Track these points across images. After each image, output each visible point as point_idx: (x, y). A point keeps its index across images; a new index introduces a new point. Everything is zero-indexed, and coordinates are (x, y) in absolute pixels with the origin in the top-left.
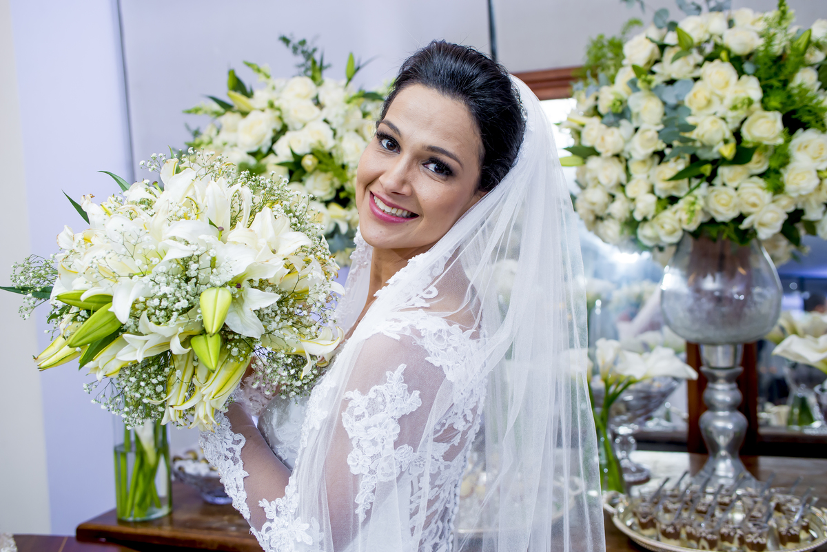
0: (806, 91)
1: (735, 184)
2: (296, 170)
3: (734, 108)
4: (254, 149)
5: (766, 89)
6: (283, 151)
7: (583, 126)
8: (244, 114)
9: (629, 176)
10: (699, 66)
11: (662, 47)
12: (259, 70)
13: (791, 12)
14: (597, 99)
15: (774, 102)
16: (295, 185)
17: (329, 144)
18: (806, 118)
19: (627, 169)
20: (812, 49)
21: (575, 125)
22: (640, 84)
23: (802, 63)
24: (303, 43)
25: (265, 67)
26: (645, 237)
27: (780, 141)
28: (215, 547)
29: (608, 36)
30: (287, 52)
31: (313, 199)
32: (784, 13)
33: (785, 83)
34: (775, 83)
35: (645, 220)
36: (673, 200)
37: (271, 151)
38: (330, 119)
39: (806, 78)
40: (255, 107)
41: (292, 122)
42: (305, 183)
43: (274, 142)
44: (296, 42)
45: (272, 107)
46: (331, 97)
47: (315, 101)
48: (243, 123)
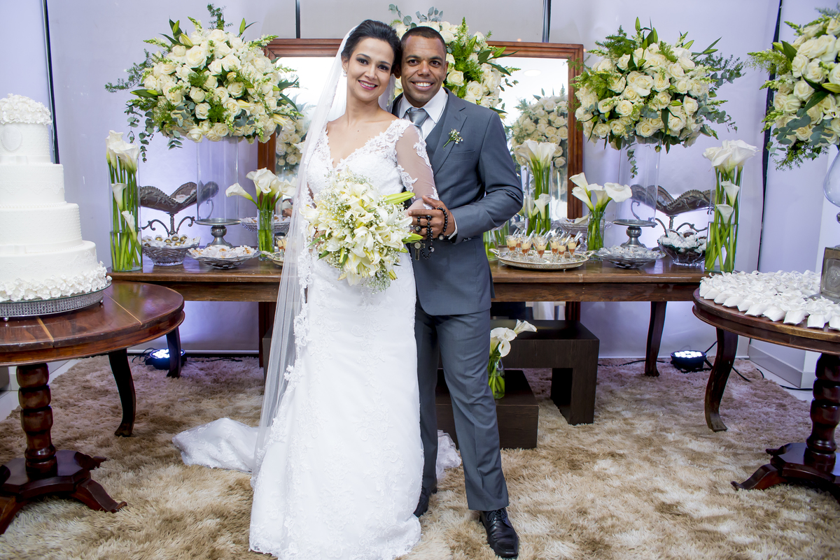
0: (474, 63)
2: (222, 80)
4: (197, 66)
5: (457, 60)
6: (216, 68)
8: (188, 47)
12: (196, 23)
13: (467, 27)
15: (461, 67)
16: (221, 88)
17: (239, 68)
18: (473, 76)
20: (476, 45)
23: (472, 51)
24: (219, 9)
25: (199, 21)
27: (463, 84)
30: (209, 13)
31: (230, 96)
32: (464, 26)
33: (465, 59)
34: (462, 58)
37: (206, 68)
38: (238, 54)
39: (474, 58)
40: (194, 43)
41: (218, 54)
42: (227, 88)
43: (208, 64)
44: (215, 9)
45: (212, 44)
46: (236, 42)
47: (228, 43)
48: (189, 52)
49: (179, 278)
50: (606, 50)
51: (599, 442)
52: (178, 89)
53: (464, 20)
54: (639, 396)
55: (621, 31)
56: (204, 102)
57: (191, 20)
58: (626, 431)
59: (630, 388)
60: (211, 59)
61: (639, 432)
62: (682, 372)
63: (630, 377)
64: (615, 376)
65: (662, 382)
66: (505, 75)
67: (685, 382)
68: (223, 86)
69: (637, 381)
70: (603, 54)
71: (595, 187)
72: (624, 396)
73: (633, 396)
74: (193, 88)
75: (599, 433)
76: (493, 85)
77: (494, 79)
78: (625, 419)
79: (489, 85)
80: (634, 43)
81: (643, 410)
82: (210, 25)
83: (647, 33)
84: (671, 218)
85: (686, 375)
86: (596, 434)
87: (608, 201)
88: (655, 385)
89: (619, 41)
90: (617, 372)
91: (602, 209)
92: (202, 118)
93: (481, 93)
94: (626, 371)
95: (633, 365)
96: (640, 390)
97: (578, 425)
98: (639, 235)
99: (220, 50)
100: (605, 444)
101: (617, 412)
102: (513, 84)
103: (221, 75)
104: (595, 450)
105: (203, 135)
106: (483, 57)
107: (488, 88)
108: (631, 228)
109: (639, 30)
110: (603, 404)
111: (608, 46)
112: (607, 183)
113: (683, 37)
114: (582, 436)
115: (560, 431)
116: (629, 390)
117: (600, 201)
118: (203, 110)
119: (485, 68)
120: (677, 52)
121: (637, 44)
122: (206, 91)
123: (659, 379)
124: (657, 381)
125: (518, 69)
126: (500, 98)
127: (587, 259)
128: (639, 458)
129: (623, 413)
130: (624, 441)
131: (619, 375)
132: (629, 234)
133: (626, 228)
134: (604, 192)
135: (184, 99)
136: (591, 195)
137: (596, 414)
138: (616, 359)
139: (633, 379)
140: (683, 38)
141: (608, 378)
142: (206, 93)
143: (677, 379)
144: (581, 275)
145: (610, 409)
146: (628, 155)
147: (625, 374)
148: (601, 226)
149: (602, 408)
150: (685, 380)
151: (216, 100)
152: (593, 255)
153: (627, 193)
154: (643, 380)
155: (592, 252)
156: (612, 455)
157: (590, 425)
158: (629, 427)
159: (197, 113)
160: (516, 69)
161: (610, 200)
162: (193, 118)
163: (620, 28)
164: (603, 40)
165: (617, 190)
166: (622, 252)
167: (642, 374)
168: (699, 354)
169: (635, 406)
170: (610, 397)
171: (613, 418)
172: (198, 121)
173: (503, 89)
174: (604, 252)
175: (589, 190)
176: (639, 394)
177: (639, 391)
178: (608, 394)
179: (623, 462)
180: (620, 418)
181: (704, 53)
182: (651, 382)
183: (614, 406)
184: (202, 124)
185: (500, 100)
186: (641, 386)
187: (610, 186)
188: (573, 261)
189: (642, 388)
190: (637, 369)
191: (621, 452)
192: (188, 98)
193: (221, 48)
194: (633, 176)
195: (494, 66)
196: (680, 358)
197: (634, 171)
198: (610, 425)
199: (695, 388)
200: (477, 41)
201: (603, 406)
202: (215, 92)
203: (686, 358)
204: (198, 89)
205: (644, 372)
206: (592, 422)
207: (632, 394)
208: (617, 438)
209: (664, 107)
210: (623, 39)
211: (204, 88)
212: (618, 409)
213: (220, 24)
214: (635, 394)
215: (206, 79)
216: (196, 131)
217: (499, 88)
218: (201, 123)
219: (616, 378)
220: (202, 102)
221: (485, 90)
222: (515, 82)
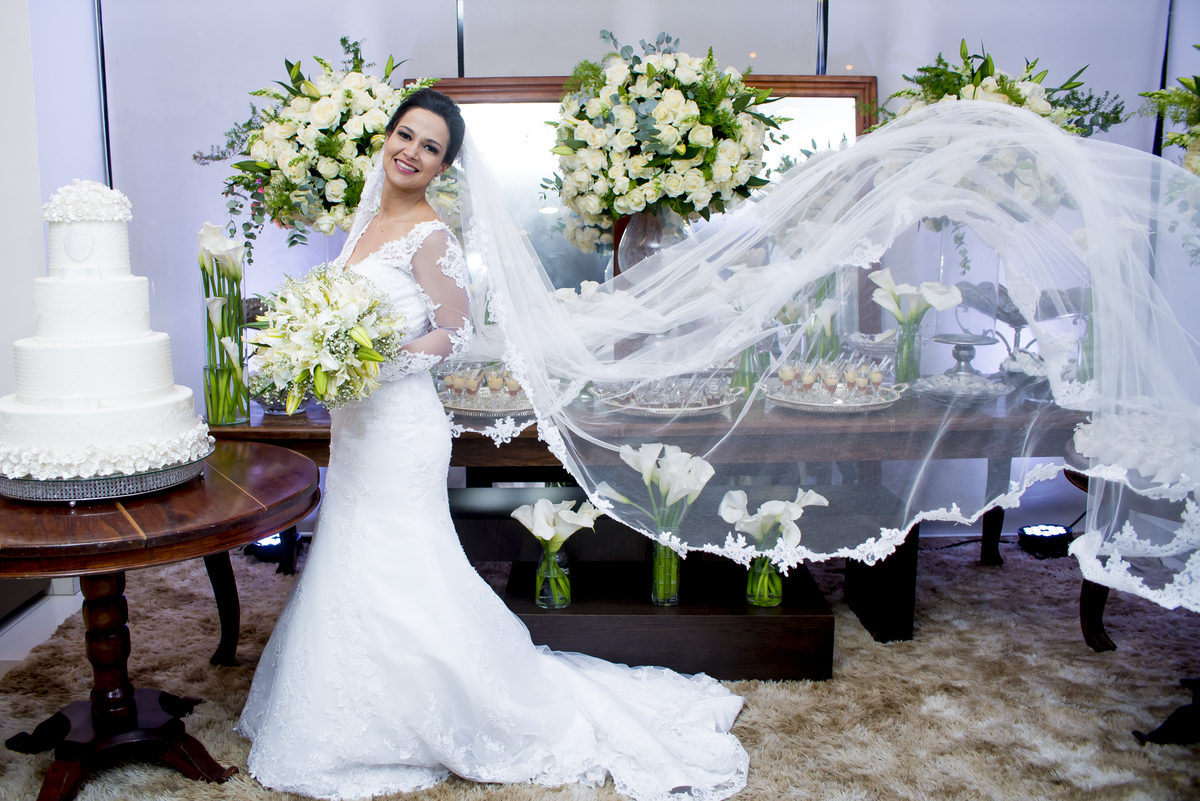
0: (727, 114)
1: (682, 173)
2: (364, 145)
3: (686, 121)
4: (327, 127)
5: (703, 109)
6: (354, 128)
7: (576, 126)
8: (315, 99)
9: (610, 165)
10: (660, 91)
11: (635, 76)
12: (325, 65)
13: (715, 60)
14: (583, 106)
15: (710, 119)
16: (362, 158)
18: (727, 132)
19: (608, 157)
20: (729, 87)
21: (570, 125)
22: (621, 99)
23: (724, 96)
24: (356, 43)
25: (328, 62)
26: (619, 206)
27: (712, 144)
28: (306, 437)
29: (591, 62)
30: (341, 49)
32: (711, 60)
33: (714, 107)
34: (709, 107)
35: (621, 195)
36: (641, 181)
37: (340, 128)
38: (385, 107)
39: (726, 105)
40: (322, 93)
41: (356, 108)
42: (370, 157)
43: (343, 123)
44: (351, 43)
45: (349, 95)
46: (382, 90)
47: (370, 91)
48: (316, 106)
49: (304, 433)
50: (917, 88)
51: (925, 668)
52: (302, 160)
53: (711, 51)
54: (975, 597)
55: (940, 60)
56: (338, 177)
57: (318, 60)
58: (963, 651)
59: (961, 583)
60: (346, 116)
61: (981, 653)
62: (1037, 557)
63: (960, 566)
64: (937, 565)
65: (1007, 574)
66: (771, 127)
67: (1043, 574)
68: (366, 155)
69: (971, 572)
70: (914, 95)
71: (905, 289)
72: (955, 597)
73: (966, 597)
74: (322, 159)
75: (922, 655)
76: (754, 144)
77: (755, 136)
78: (959, 633)
79: (749, 144)
80: (959, 77)
81: (984, 618)
82: (343, 66)
83: (977, 64)
84: (1018, 331)
85: (1044, 562)
86: (919, 656)
87: (926, 309)
88: (997, 578)
89: (938, 76)
90: (939, 559)
91: (917, 320)
92: (335, 200)
93: (738, 156)
94: (951, 557)
95: (961, 547)
96: (977, 586)
97: (890, 643)
98: (972, 357)
99: (360, 102)
100: (933, 672)
101: (946, 622)
102: (781, 141)
103: (362, 139)
104: (918, 681)
105: (337, 225)
106: (741, 105)
107: (748, 149)
108: (958, 348)
109: (965, 57)
110: (924, 609)
111: (919, 82)
112: (925, 283)
113: (1030, 66)
114: (899, 659)
115: (864, 652)
116: (960, 587)
117: (913, 308)
118: (336, 190)
119: (743, 119)
120: (1025, 89)
121: (964, 78)
122: (340, 161)
123: (1002, 569)
124: (1001, 572)
125: (790, 120)
126: (763, 160)
127: (898, 397)
128: (987, 693)
129: (956, 623)
130: (961, 667)
131: (942, 563)
132: (956, 356)
133: (951, 347)
134: (921, 295)
135: (309, 174)
136: (899, 301)
137: (915, 625)
138: (935, 538)
139: (964, 570)
140: (1032, 67)
141: (927, 568)
142: (342, 166)
143: (1030, 569)
144: (892, 421)
145: (934, 616)
146: (956, 242)
147: (951, 562)
148: (916, 345)
149: (923, 615)
150: (1044, 570)
151: (356, 174)
152: (907, 390)
153: (956, 296)
154: (979, 571)
155: (906, 386)
156: (947, 689)
157: (908, 642)
158: (965, 646)
159: (327, 193)
160: (786, 120)
161: (929, 307)
162: (322, 201)
163: (940, 56)
164: (913, 73)
165: (940, 293)
166: (949, 384)
167: (976, 562)
168: (1061, 531)
169: (971, 613)
170: (933, 599)
171: (940, 632)
172: (328, 205)
173: (766, 148)
174: (924, 385)
175: (897, 293)
176: (975, 593)
177: (975, 589)
178: (929, 593)
179: (964, 699)
180: (952, 631)
181: (1062, 88)
182: (991, 574)
183: (940, 612)
184: (335, 209)
185: (764, 164)
186: (977, 580)
187: (929, 287)
188: (877, 400)
189: (979, 584)
190: (968, 554)
191: (959, 684)
192: (314, 172)
193: (362, 100)
194: (964, 273)
195: (757, 116)
196: (1033, 536)
197: (965, 264)
198: (937, 642)
199: (1060, 583)
200: (732, 81)
201: (924, 612)
202: (354, 163)
203: (1042, 537)
204: (329, 159)
205: (979, 559)
206: (910, 637)
207: (965, 592)
208: (951, 662)
209: (1008, 170)
210: (944, 73)
211: (338, 158)
212: (948, 617)
213: (358, 64)
214: (970, 593)
215: (341, 145)
216: (326, 220)
217: (762, 147)
218: (332, 208)
219: (938, 568)
220: (334, 179)
221: (744, 151)
222: (784, 137)
